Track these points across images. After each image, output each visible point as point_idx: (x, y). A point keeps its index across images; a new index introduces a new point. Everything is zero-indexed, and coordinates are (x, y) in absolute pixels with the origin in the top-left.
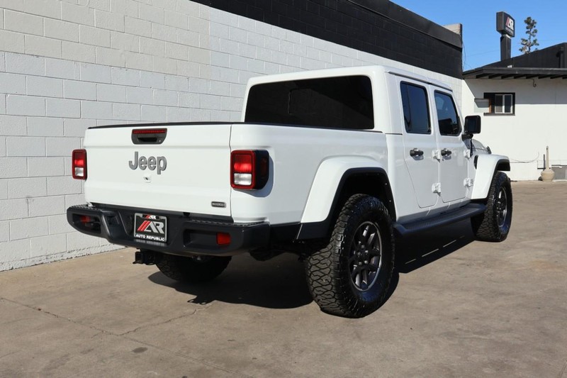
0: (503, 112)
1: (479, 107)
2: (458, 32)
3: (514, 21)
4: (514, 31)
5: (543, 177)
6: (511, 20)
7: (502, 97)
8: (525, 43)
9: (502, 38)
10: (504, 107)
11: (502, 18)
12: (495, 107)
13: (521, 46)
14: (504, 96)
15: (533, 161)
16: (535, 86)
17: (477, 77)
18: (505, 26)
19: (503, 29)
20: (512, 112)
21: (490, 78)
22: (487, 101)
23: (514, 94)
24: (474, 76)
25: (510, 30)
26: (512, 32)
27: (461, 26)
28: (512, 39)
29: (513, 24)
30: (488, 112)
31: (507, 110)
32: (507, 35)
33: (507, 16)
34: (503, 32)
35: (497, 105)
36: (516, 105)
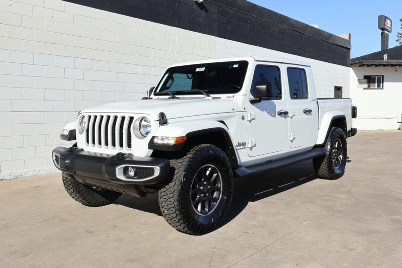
0: (376, 87)
1: (360, 84)
2: (348, 39)
3: (391, 21)
4: (391, 28)
5: (401, 128)
6: (389, 21)
7: (375, 78)
8: (400, 36)
9: (382, 34)
10: (376, 84)
11: (382, 19)
12: (371, 84)
13: (397, 38)
14: (376, 77)
15: (394, 118)
16: (397, 71)
17: (360, 66)
18: (385, 25)
19: (383, 27)
20: (381, 87)
21: (368, 66)
22: (366, 80)
23: (383, 76)
24: (358, 65)
25: (388, 28)
26: (390, 29)
27: (350, 35)
28: (389, 33)
29: (390, 23)
30: (366, 87)
31: (379, 86)
32: (386, 32)
33: (386, 18)
34: (383, 29)
35: (372, 83)
36: (384, 83)
